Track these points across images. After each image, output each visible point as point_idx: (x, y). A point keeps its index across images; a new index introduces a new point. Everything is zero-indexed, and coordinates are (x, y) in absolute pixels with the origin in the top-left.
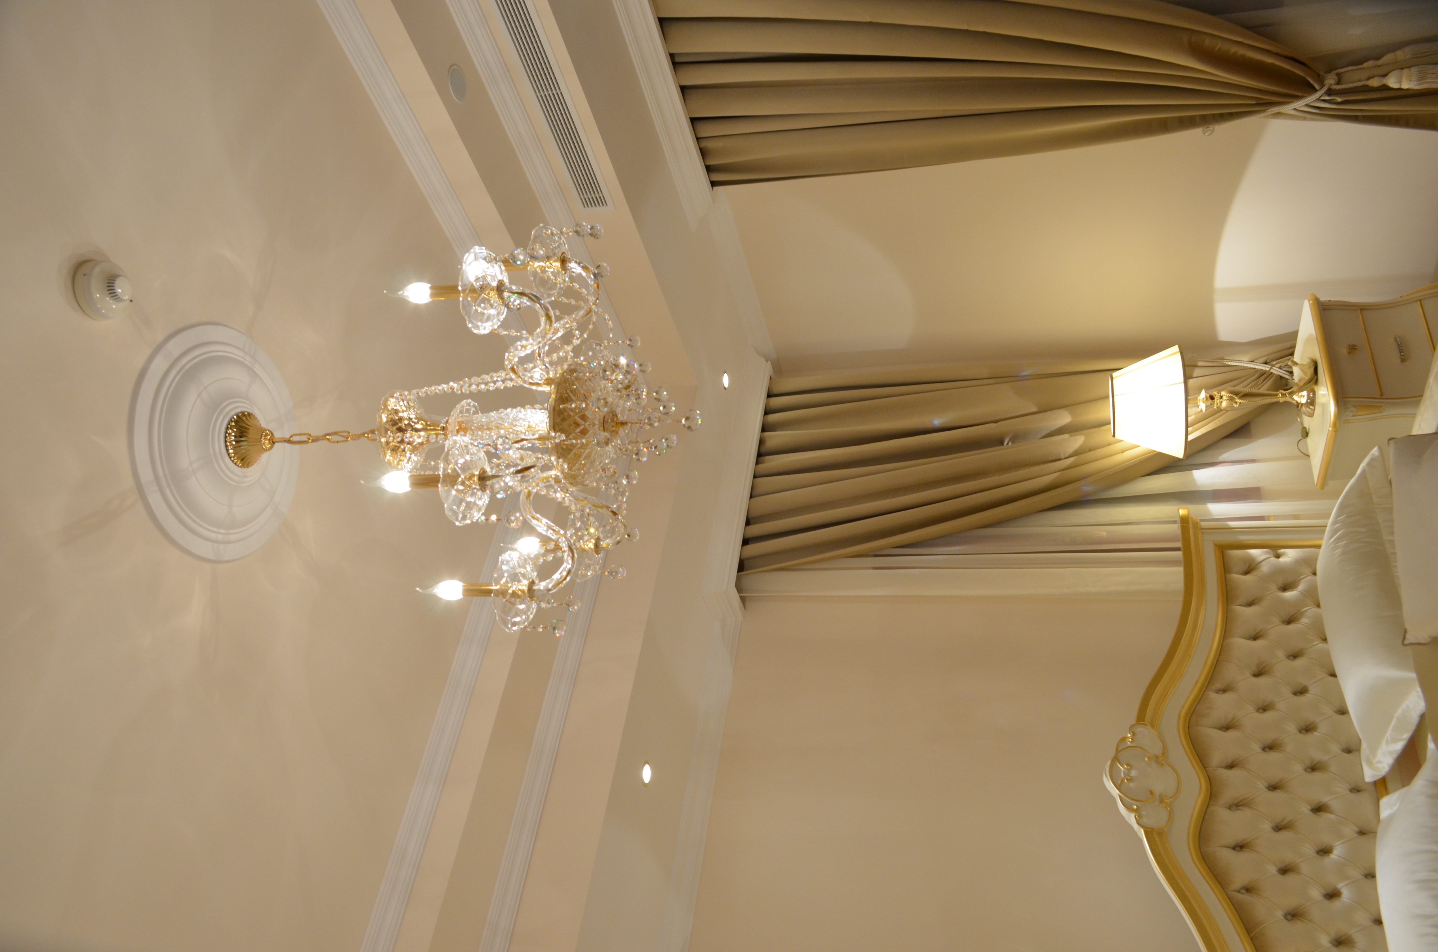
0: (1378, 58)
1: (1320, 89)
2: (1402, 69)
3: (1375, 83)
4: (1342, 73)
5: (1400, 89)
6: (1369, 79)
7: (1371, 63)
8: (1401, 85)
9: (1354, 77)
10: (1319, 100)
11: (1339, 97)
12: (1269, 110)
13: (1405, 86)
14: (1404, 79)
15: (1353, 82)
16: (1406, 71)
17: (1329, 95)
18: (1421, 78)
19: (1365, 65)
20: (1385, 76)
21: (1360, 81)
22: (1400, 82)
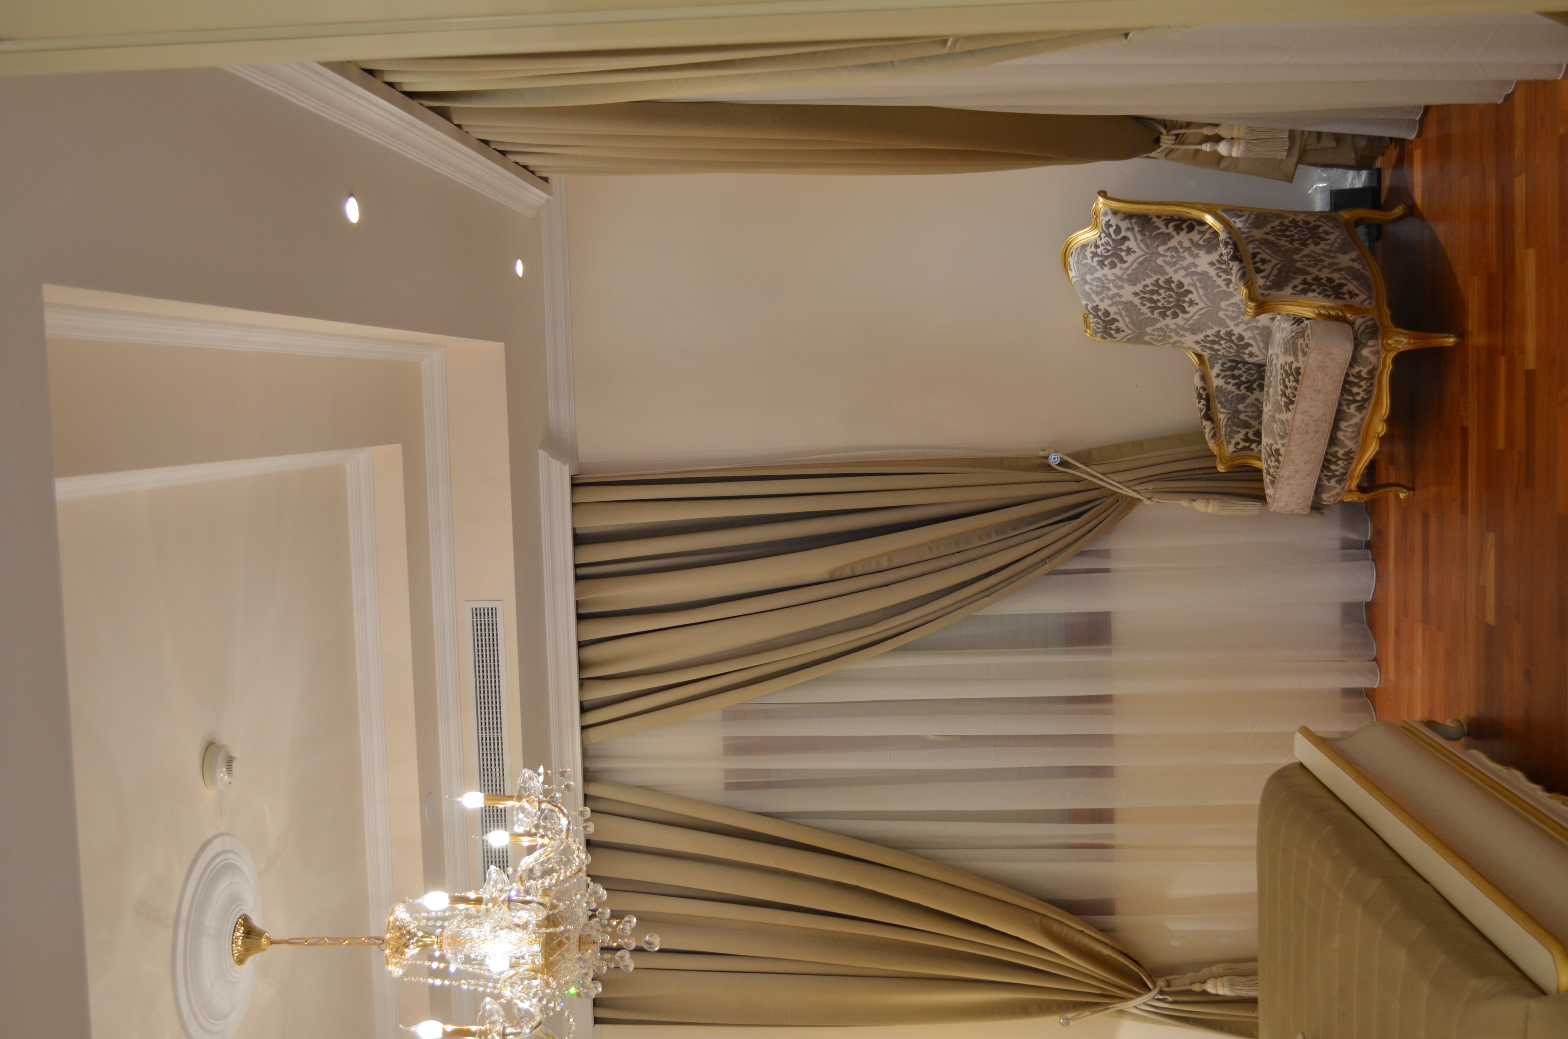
0: (1198, 972)
1: (1155, 988)
2: (1216, 978)
3: (1197, 988)
4: (1170, 980)
5: (1217, 995)
6: (1191, 984)
7: (1192, 974)
8: (1217, 990)
9: (1180, 983)
10: (1154, 999)
11: (1170, 996)
12: (1114, 1006)
13: (1221, 992)
14: (1219, 985)
15: (1179, 986)
16: (1219, 979)
17: (1161, 995)
18: (1232, 985)
19: (1188, 975)
20: (1204, 982)
21: (1185, 985)
22: (1216, 987)
